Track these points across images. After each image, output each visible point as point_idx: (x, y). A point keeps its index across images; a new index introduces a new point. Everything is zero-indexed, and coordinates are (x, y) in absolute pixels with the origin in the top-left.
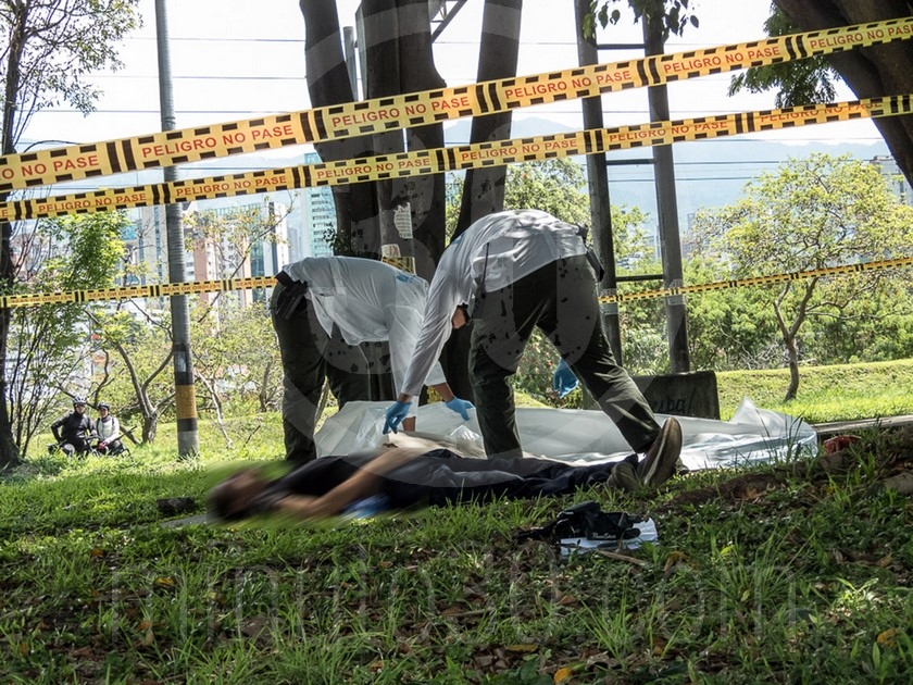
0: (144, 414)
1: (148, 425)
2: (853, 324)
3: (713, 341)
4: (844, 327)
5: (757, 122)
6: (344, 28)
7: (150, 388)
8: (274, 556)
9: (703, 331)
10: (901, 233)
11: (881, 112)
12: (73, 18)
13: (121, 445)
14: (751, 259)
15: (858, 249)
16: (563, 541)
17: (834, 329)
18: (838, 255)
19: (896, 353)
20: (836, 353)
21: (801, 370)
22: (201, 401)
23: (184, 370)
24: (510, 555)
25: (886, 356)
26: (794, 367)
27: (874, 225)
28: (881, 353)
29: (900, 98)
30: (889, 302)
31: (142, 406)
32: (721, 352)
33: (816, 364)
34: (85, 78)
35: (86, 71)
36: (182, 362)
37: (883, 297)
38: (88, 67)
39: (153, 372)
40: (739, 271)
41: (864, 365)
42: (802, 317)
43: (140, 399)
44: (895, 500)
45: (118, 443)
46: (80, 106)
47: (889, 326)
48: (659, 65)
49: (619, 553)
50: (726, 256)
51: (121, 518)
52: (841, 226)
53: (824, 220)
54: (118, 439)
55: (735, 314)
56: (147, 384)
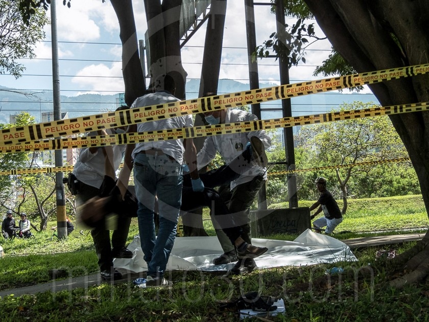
0: (42, 217)
1: (43, 223)
2: (373, 179)
3: (308, 186)
4: (368, 180)
5: (333, 117)
6: (140, 41)
7: (44, 204)
8: (105, 315)
9: (303, 181)
10: (395, 138)
11: (390, 112)
12: (13, 33)
13: (30, 233)
14: (326, 149)
15: (375, 145)
16: (241, 311)
17: (364, 181)
18: (366, 148)
19: (392, 193)
20: (364, 193)
21: (348, 201)
22: (68, 211)
23: (61, 199)
24: (216, 317)
25: (387, 194)
26: (345, 199)
27: (382, 135)
28: (385, 193)
29: (398, 107)
30: (389, 170)
31: (40, 213)
32: (311, 191)
33: (355, 197)
34: (17, 61)
35: (17, 57)
36: (60, 195)
37: (386, 167)
38: (19, 56)
39: (46, 197)
40: (320, 154)
41: (377, 198)
42: (349, 175)
43: (39, 210)
44: (394, 293)
45: (29, 232)
46: (14, 74)
47: (389, 180)
48: (285, 89)
49: (267, 319)
50: (314, 148)
51: (31, 279)
52: (368, 135)
53: (359, 132)
54: (29, 230)
55: (318, 174)
56: (43, 202)
